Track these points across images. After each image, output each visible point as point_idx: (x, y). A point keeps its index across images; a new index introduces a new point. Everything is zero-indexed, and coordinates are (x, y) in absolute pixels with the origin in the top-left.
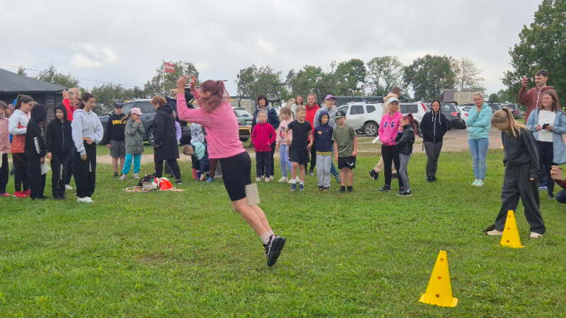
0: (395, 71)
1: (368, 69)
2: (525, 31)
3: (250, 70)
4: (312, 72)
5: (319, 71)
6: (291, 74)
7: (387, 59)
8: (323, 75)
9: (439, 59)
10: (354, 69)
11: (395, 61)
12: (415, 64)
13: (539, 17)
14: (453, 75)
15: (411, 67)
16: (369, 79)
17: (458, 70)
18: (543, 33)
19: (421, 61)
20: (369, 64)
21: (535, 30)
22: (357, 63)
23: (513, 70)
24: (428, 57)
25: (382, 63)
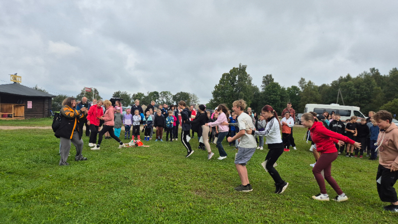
0: (169, 97)
1: (160, 95)
3: (118, 93)
4: (140, 95)
5: (143, 95)
6: (134, 95)
7: (167, 92)
8: (145, 96)
9: (185, 93)
10: (155, 95)
11: (170, 93)
13: (221, 82)
14: (190, 99)
15: (176, 95)
16: (160, 99)
17: (192, 98)
18: (222, 87)
19: (179, 94)
20: (160, 93)
21: (220, 86)
22: (156, 93)
23: (213, 99)
24: (182, 92)
25: (165, 93)
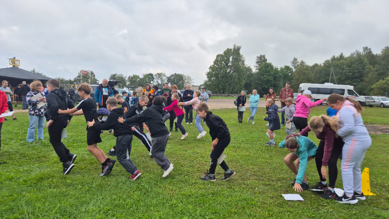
0: (164, 78)
1: (155, 77)
2: (211, 67)
3: (115, 75)
4: (135, 77)
5: (138, 77)
6: (129, 77)
7: (162, 74)
8: (140, 78)
9: (179, 75)
10: (150, 77)
11: (164, 74)
12: (171, 76)
14: (184, 81)
16: (155, 80)
17: (186, 79)
18: (217, 69)
19: (173, 75)
20: (155, 75)
21: (214, 67)
22: (151, 75)
24: (175, 74)
25: (160, 75)
